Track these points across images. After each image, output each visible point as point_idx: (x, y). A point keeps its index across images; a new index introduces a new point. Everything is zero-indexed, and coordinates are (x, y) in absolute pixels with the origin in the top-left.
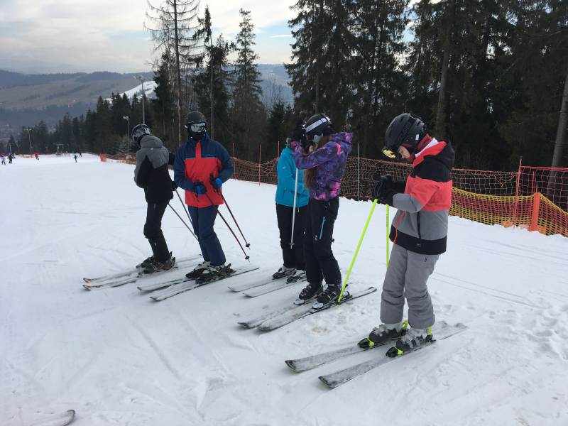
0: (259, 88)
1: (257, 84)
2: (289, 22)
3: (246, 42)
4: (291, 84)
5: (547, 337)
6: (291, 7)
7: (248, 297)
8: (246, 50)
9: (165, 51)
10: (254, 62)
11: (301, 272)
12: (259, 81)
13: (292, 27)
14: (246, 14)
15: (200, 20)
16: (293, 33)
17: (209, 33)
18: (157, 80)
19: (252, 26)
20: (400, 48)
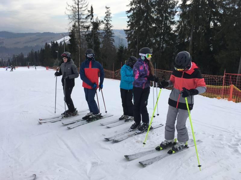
0: (113, 39)
1: (113, 38)
2: (126, 12)
3: (108, 20)
4: (127, 38)
5: (236, 146)
6: (127, 6)
7: (108, 127)
8: (108, 24)
9: (74, 24)
10: (111, 29)
11: (131, 117)
12: (113, 37)
13: (127, 14)
14: (108, 8)
15: (88, 11)
16: (128, 16)
17: (93, 16)
18: (70, 36)
19: (111, 13)
20: (173, 23)
